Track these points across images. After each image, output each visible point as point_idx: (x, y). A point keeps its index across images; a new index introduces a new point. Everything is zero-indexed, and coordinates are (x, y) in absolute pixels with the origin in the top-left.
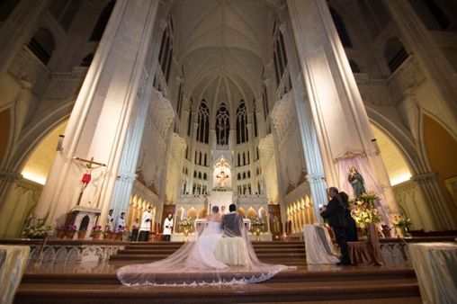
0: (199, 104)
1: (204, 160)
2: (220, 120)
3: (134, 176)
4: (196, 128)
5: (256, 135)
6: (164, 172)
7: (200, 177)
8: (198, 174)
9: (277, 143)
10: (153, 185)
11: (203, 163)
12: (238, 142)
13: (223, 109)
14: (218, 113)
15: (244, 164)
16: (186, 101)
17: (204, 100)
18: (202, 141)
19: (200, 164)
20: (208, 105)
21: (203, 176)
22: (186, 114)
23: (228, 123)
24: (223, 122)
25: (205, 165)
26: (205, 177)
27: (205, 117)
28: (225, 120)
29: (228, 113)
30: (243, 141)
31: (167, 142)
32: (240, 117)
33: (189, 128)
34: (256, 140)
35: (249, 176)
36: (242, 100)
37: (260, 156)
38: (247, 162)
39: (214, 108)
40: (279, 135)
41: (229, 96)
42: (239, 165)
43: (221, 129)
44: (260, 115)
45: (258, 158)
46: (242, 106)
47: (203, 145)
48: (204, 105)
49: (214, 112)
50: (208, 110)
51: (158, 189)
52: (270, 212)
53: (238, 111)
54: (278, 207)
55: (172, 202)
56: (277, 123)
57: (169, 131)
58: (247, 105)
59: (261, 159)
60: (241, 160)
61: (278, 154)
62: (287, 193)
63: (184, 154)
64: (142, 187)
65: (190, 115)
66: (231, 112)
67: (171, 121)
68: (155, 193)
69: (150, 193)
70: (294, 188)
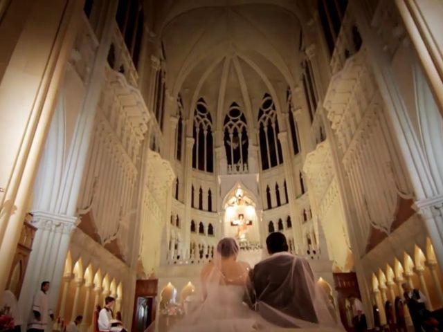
0: (194, 107)
1: (207, 202)
2: (231, 131)
3: (71, 220)
4: (190, 146)
5: (296, 151)
6: (135, 219)
7: (201, 230)
8: (198, 227)
9: (338, 155)
10: (115, 242)
11: (205, 205)
12: (265, 167)
13: (235, 113)
14: (227, 120)
15: (279, 204)
16: (171, 101)
17: (201, 100)
18: (201, 168)
19: (201, 208)
20: (209, 107)
21: (206, 229)
22: (172, 123)
23: (245, 137)
24: (236, 133)
25: (210, 210)
26: (211, 231)
27: (205, 127)
28: (240, 130)
29: (243, 119)
30: (274, 164)
31: (140, 166)
32: (265, 124)
33: (179, 147)
34: (297, 159)
35: (289, 225)
36: (267, 95)
37: (307, 185)
38: (283, 200)
39: (220, 112)
40: (342, 140)
41: (244, 89)
42: (270, 207)
43: (233, 146)
44: (300, 115)
45: (303, 192)
46: (268, 104)
47: (204, 175)
48: (201, 108)
49: (221, 119)
50: (209, 117)
51: (125, 251)
52: (337, 288)
53: (261, 113)
54: (352, 276)
55: (152, 275)
56: (337, 119)
57: (141, 148)
58: (275, 101)
59: (309, 191)
60: (271, 198)
61: (343, 176)
62: (370, 247)
63: (172, 191)
64: (92, 244)
65: (180, 124)
66: (249, 116)
67: (145, 129)
68: (120, 257)
69: (109, 258)
70: (384, 236)
